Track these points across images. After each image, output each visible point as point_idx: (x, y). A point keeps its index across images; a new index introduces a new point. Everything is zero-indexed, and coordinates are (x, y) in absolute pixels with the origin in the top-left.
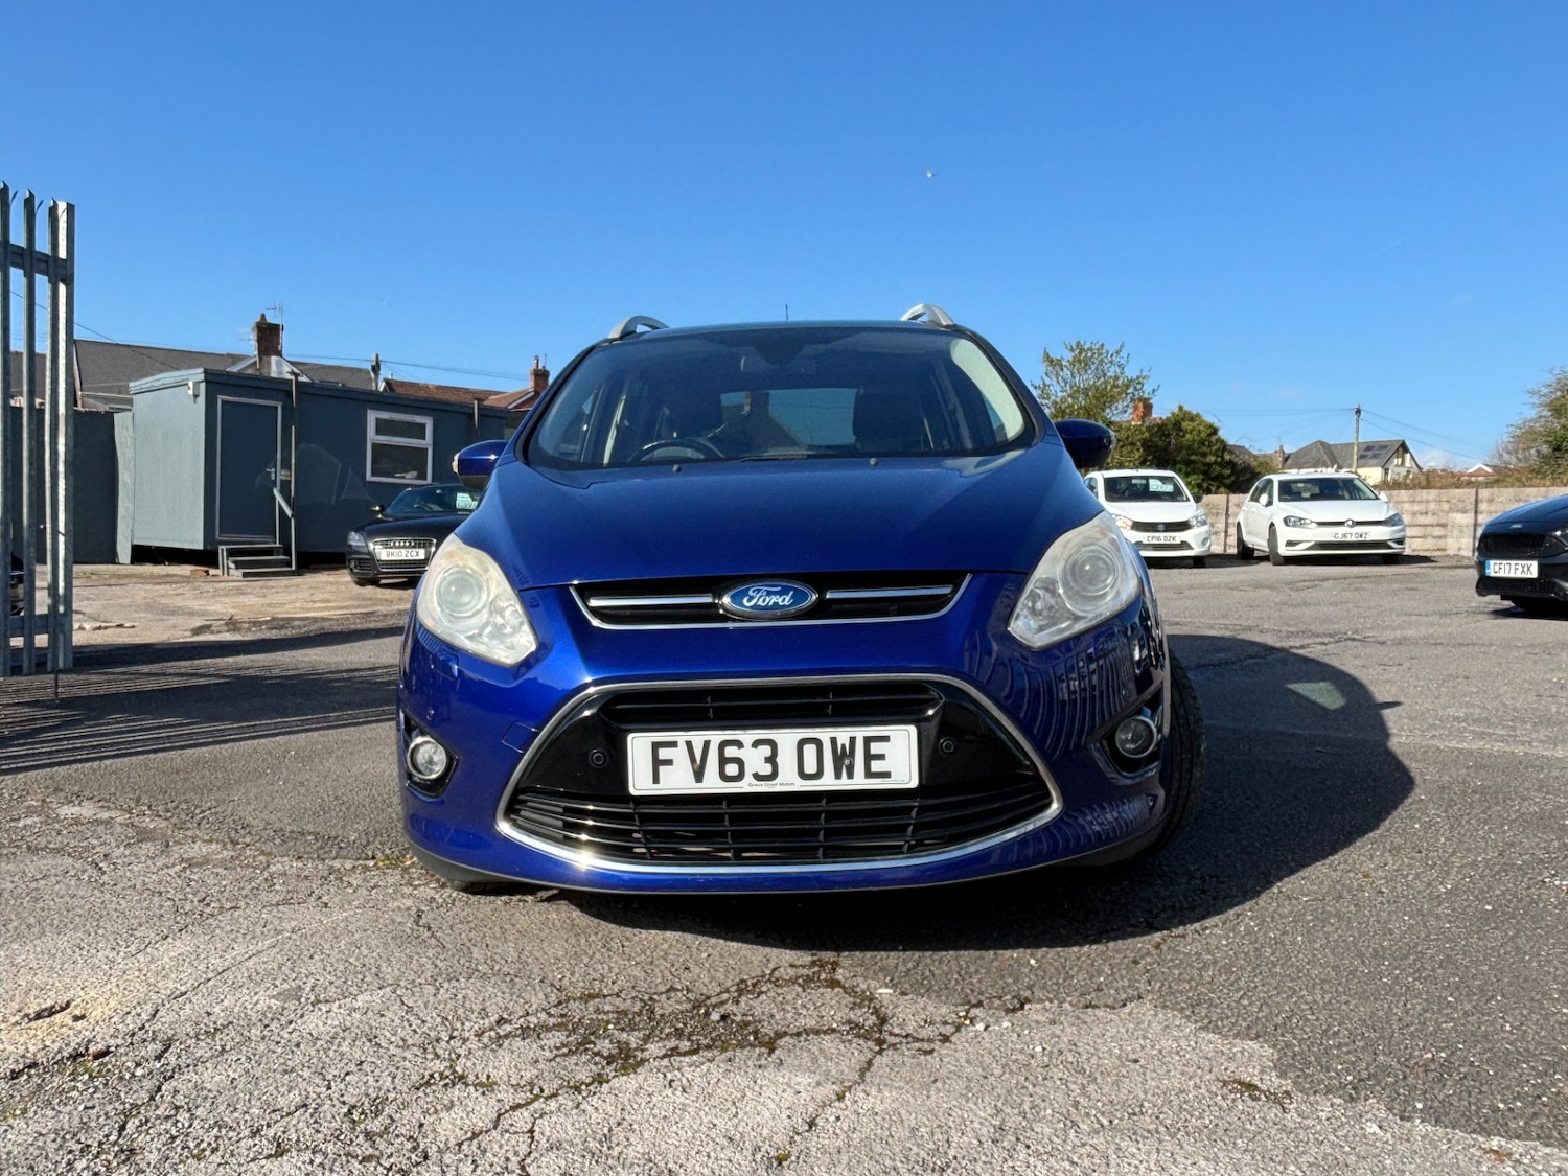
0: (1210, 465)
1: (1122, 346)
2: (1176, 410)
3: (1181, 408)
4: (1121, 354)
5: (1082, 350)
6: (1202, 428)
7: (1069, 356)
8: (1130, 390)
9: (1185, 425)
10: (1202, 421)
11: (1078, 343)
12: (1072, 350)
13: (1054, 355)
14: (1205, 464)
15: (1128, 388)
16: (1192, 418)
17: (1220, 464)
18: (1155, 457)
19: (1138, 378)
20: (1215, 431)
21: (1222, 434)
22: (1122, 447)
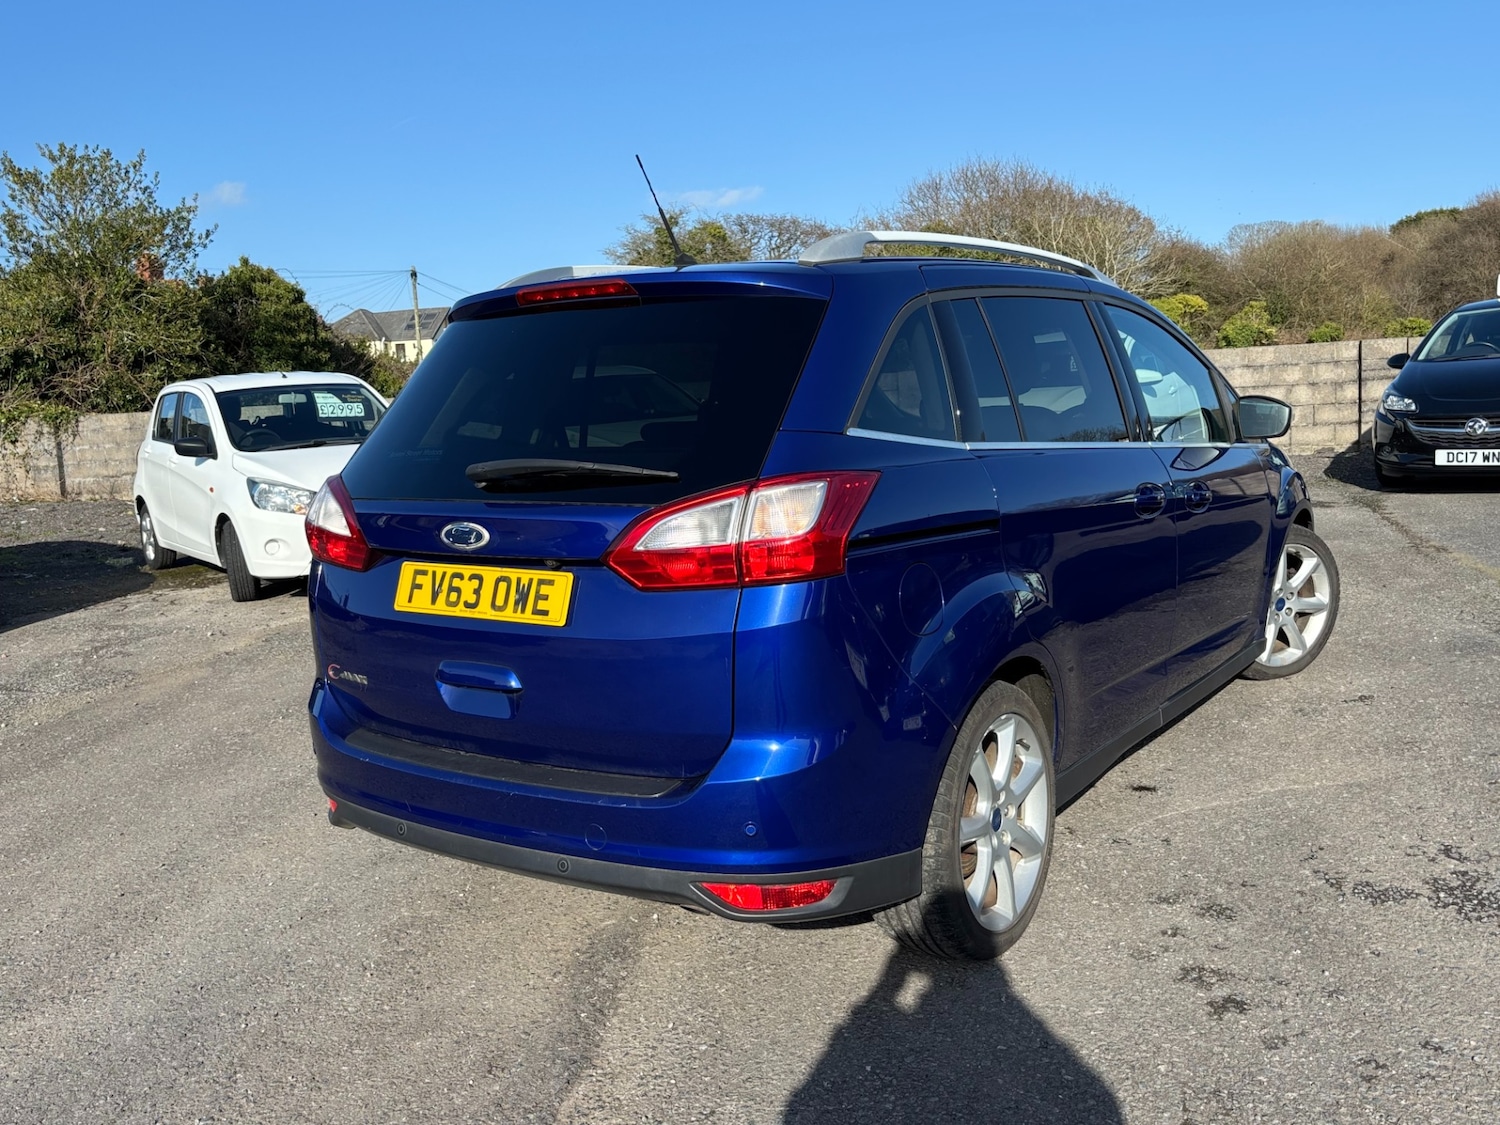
0: (301, 346)
1: (142, 156)
2: (238, 265)
3: (245, 262)
4: (144, 170)
5: (72, 160)
6: (281, 291)
7: (47, 169)
8: (168, 231)
9: (257, 286)
10: (281, 282)
11: (62, 148)
12: (53, 159)
13: (25, 165)
14: (293, 345)
15: (164, 227)
16: (268, 277)
17: (314, 345)
18: (219, 337)
19: (179, 211)
20: (299, 296)
21: (310, 300)
22: (168, 321)
